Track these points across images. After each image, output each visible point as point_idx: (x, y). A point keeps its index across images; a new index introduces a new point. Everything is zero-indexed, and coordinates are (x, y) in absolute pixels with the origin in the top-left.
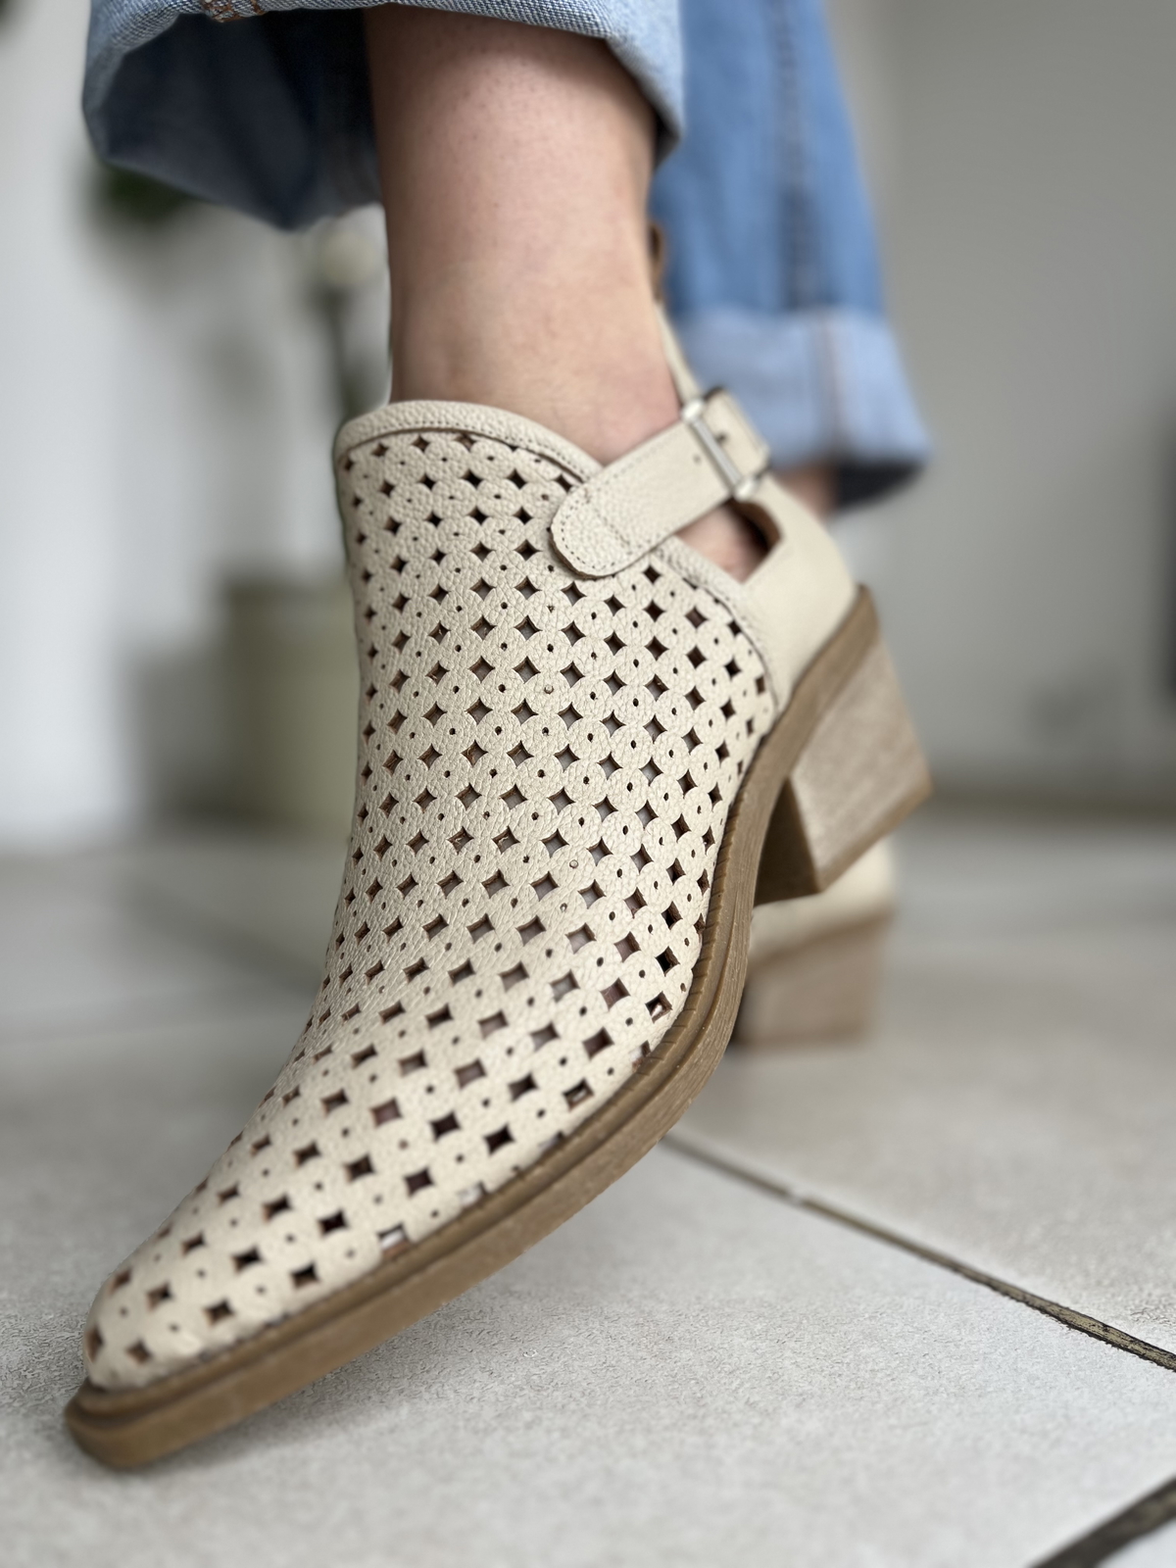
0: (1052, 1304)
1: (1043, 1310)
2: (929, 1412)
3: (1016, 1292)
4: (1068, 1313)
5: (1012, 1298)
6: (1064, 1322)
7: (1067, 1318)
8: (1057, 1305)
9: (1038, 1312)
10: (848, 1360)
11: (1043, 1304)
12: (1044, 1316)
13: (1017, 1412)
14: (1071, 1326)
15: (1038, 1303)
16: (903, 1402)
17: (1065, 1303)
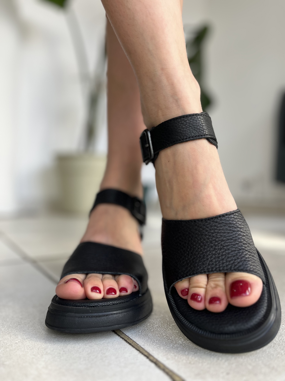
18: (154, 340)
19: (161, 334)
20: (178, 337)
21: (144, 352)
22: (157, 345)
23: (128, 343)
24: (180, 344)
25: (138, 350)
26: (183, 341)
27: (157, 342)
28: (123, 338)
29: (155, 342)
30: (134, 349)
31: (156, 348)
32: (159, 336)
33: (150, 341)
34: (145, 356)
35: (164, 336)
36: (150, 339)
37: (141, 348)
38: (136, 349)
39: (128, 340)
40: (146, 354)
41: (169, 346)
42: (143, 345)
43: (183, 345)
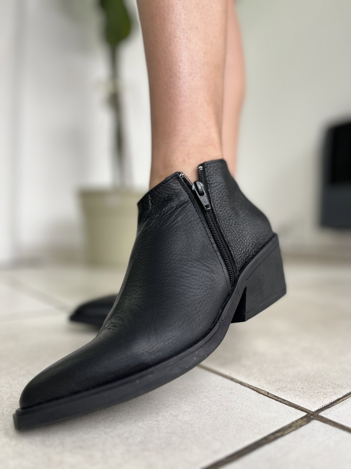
0: (255, 388)
1: (253, 389)
2: (218, 414)
4: (259, 390)
5: (245, 386)
6: (258, 392)
7: (259, 391)
8: (257, 388)
9: (251, 390)
10: (199, 403)
11: (253, 388)
12: (253, 391)
13: (241, 414)
14: (259, 393)
15: (252, 387)
16: (211, 412)
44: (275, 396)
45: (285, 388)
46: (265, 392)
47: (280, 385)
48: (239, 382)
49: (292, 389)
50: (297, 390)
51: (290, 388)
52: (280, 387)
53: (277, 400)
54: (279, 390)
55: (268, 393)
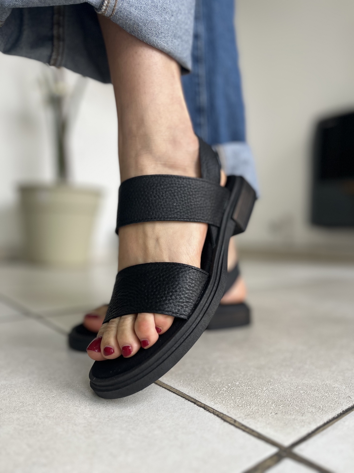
0: (221, 413)
1: (218, 416)
3: (212, 410)
5: (210, 412)
7: (224, 418)
8: (223, 414)
9: (216, 416)
14: (225, 420)
15: (217, 413)
17: (225, 413)
18: (198, 388)
19: (203, 383)
20: (221, 385)
21: (190, 398)
22: (202, 392)
23: (172, 392)
24: (224, 391)
25: (184, 398)
26: (227, 388)
27: (201, 389)
28: (165, 388)
29: (199, 390)
30: (179, 397)
31: (202, 395)
32: (202, 385)
33: (193, 389)
34: (192, 402)
35: (208, 385)
36: (193, 388)
37: (186, 396)
38: (182, 397)
39: (171, 390)
40: (193, 400)
41: (214, 392)
42: (188, 393)
43: (228, 391)
44: (243, 425)
45: (256, 413)
46: (231, 419)
47: (251, 410)
48: (203, 406)
49: (263, 413)
50: (270, 415)
51: (261, 414)
52: (249, 413)
53: (244, 431)
54: (249, 416)
55: (235, 421)
